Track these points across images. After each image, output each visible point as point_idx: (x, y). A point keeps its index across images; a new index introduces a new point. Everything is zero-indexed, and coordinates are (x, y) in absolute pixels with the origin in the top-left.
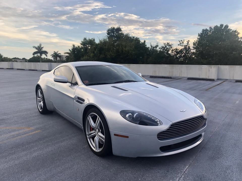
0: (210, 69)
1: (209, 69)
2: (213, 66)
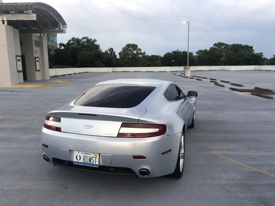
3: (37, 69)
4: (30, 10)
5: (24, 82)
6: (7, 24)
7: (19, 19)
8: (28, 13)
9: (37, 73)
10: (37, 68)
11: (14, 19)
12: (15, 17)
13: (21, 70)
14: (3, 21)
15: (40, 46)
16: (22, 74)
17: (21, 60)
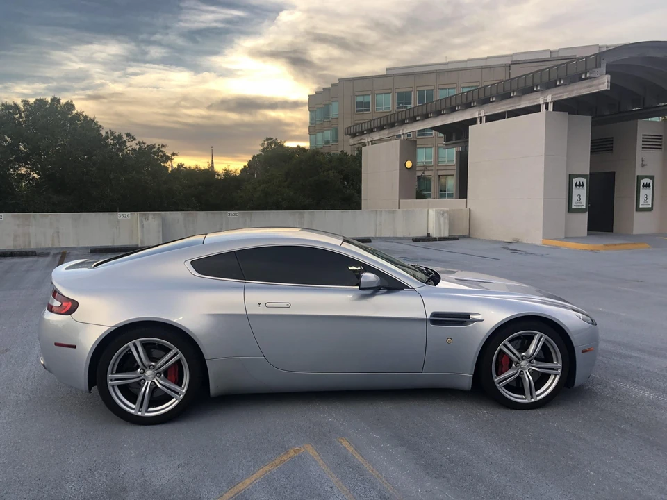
0: (145, 223)
1: (142, 222)
2: (151, 214)
3: (641, 206)
4: (596, 70)
5: (588, 235)
6: (552, 110)
7: (574, 94)
8: (591, 78)
9: (637, 215)
10: (641, 203)
11: (565, 96)
12: (567, 92)
13: (584, 207)
14: (547, 104)
15: (663, 147)
16: (585, 216)
17: (585, 184)
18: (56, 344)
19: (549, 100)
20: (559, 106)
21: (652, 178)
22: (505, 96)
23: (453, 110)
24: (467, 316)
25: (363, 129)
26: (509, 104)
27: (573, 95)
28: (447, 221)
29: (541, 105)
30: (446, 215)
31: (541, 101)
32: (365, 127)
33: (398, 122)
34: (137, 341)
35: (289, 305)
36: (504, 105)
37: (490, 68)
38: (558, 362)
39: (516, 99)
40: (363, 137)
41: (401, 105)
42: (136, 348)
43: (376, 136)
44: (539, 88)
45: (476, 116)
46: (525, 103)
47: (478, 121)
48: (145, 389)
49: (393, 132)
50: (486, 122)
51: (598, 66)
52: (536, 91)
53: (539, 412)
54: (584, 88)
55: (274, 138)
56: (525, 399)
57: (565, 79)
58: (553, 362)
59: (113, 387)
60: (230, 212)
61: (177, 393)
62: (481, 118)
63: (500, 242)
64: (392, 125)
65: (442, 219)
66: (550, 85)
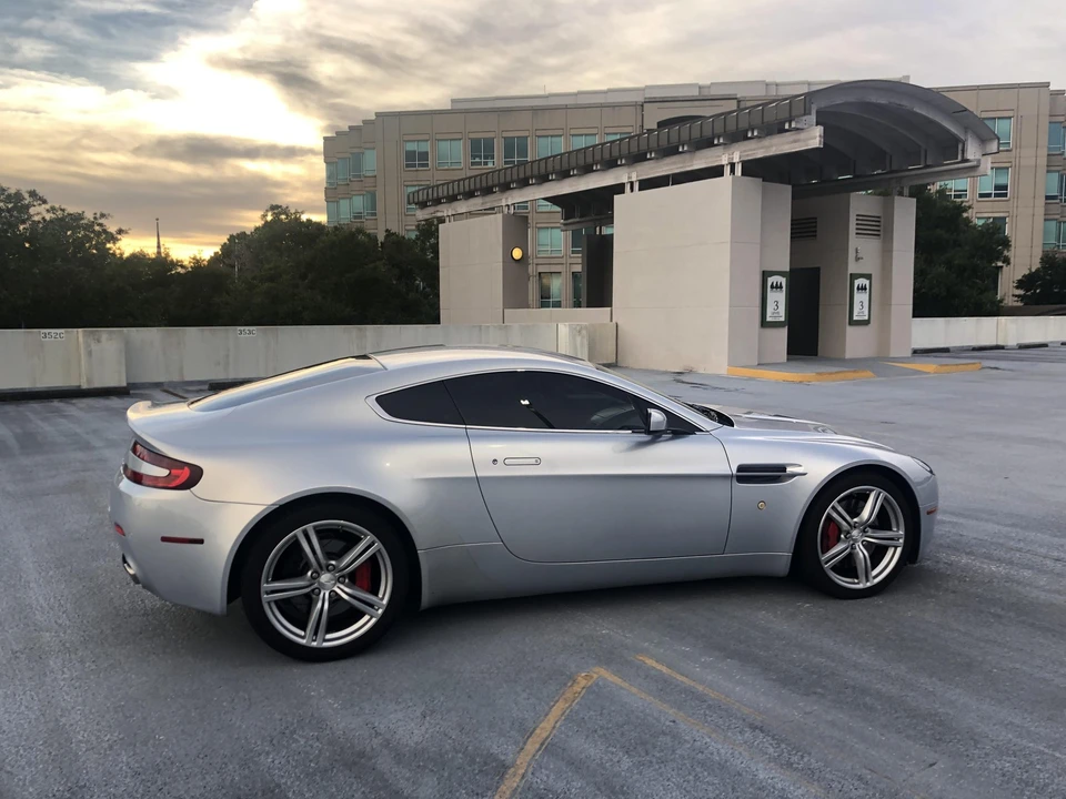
0: (94, 347)
1: (88, 346)
2: (104, 333)
3: (855, 318)
4: (804, 118)
5: (788, 359)
6: (740, 175)
7: (773, 151)
8: (797, 129)
9: (850, 330)
10: (855, 313)
11: (760, 154)
12: (762, 148)
13: (783, 319)
14: (733, 166)
15: (881, 233)
16: (784, 332)
17: (784, 285)
18: (164, 539)
19: (736, 160)
20: (751, 168)
21: (868, 277)
22: (670, 151)
23: (587, 170)
24: (782, 468)
25: (440, 195)
26: (674, 163)
27: (771, 154)
28: (586, 342)
29: (723, 166)
30: (584, 332)
31: (724, 161)
32: (442, 192)
33: (499, 185)
34: (309, 527)
35: (538, 462)
36: (668, 165)
37: (613, 106)
38: (898, 529)
39: (687, 156)
40: (439, 207)
41: (477, 160)
42: (307, 538)
43: (462, 206)
44: (721, 141)
45: (625, 180)
46: (701, 161)
47: (628, 187)
48: (322, 605)
49: (490, 201)
50: (640, 190)
51: (807, 112)
52: (717, 145)
53: (878, 600)
54: (788, 143)
55: (284, 206)
56: (858, 583)
57: (759, 129)
58: (891, 530)
59: (269, 603)
60: (242, 328)
61: (372, 606)
62: (632, 183)
63: (666, 373)
64: (488, 191)
65: (579, 339)
66: (738, 136)
